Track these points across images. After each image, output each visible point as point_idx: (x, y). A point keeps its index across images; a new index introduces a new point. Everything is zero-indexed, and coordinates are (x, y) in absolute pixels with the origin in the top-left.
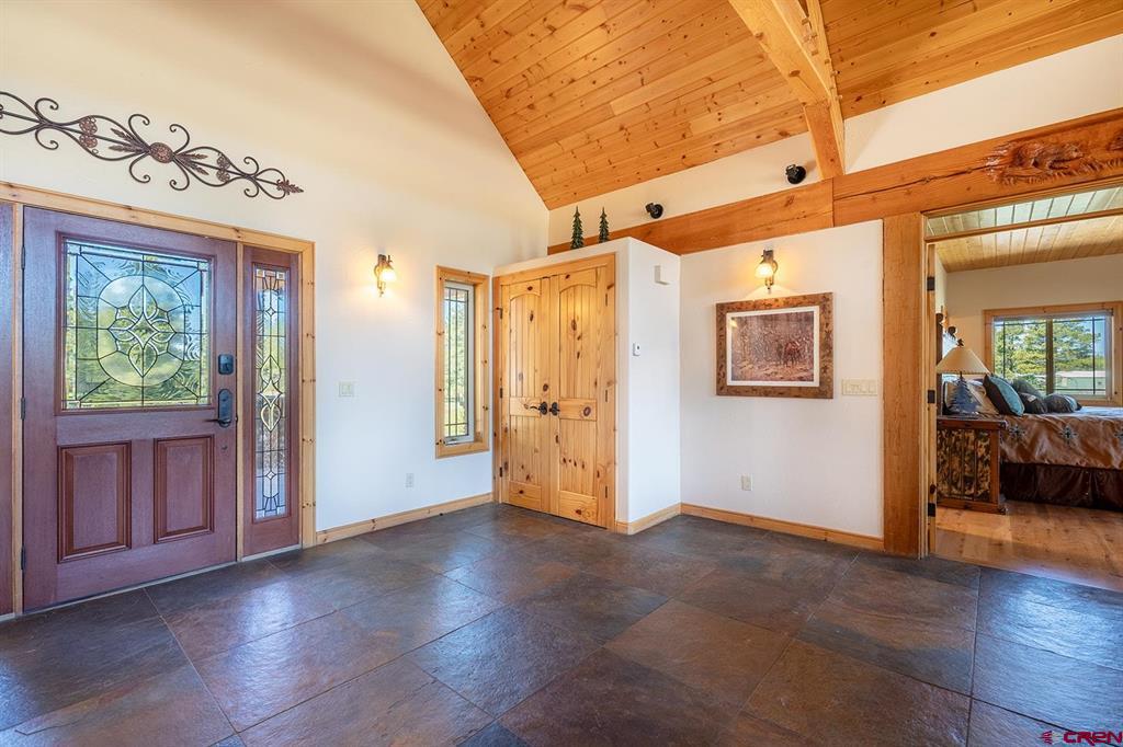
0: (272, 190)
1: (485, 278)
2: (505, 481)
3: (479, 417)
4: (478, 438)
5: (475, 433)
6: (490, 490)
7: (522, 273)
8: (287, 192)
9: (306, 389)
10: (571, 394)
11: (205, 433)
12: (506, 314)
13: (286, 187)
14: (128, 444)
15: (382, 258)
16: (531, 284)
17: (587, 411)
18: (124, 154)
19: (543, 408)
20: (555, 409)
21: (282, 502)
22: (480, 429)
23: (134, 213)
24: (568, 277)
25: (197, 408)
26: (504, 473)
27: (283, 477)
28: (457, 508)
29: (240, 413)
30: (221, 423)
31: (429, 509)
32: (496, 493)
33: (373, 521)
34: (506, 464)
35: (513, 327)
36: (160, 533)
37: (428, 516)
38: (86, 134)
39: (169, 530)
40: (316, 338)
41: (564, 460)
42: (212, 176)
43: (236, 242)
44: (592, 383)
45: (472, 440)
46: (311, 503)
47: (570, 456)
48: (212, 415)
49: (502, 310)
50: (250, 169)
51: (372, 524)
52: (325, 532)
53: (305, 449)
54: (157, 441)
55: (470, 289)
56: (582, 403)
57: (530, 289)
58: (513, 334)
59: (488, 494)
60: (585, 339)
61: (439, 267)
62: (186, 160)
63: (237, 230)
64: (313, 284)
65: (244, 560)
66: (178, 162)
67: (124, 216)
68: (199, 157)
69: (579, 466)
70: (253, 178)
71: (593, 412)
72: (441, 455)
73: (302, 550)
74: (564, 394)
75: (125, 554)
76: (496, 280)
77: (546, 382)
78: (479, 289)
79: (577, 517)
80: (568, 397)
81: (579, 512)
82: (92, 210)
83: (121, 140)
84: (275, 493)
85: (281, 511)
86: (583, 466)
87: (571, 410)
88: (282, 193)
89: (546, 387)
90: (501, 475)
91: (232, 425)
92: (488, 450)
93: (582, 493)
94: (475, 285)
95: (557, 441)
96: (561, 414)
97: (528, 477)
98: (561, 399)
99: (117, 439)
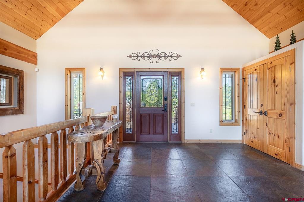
0: (175, 58)
1: (238, 69)
2: (246, 137)
3: (236, 114)
4: (236, 121)
5: (235, 120)
6: (241, 139)
7: (252, 65)
8: (178, 57)
9: (182, 104)
10: (273, 108)
11: (162, 113)
12: (246, 80)
13: (178, 56)
14: (150, 114)
15: (203, 69)
16: (256, 68)
17: (280, 115)
18: (149, 58)
19: (261, 113)
20: (265, 114)
21: (177, 131)
22: (237, 118)
23: (150, 69)
24: (271, 63)
25: (161, 108)
26: (246, 134)
27: (177, 125)
28: (227, 142)
29: (168, 109)
30: (165, 111)
31: (217, 140)
32: (243, 140)
33: (200, 140)
34: (247, 131)
35: (249, 84)
36: (155, 133)
37: (217, 142)
38: (143, 57)
39: (156, 132)
40: (185, 92)
41: (270, 133)
42: (163, 58)
43: (168, 72)
44: (283, 104)
45: (234, 121)
46: (184, 132)
47: (273, 132)
48: (163, 109)
49: (245, 79)
50: (170, 55)
51: (199, 141)
52: (187, 140)
53: (182, 118)
54: (154, 114)
55: (233, 73)
56: (278, 111)
57: (256, 70)
58: (249, 86)
59: (240, 140)
60: (279, 87)
61: (220, 68)
62: (158, 56)
63: (168, 69)
64: (184, 78)
65: (169, 142)
66: (157, 57)
67: (149, 70)
68: (161, 55)
69: (277, 137)
70: (171, 56)
71: (283, 116)
72: (221, 125)
73: (181, 143)
74: (270, 108)
75: (149, 135)
76: (243, 69)
77: (262, 103)
78: (236, 73)
79: (275, 156)
80: (272, 109)
81: (276, 154)
82: (144, 70)
83: (149, 56)
84: (176, 128)
85: (177, 133)
86: (279, 137)
87: (273, 114)
88: (177, 58)
89: (262, 105)
90: (245, 135)
91: (167, 112)
92: (240, 125)
93: (278, 147)
94: (235, 72)
95: (267, 126)
96: (268, 116)
97: (255, 137)
98: (268, 110)
99: (148, 113)
